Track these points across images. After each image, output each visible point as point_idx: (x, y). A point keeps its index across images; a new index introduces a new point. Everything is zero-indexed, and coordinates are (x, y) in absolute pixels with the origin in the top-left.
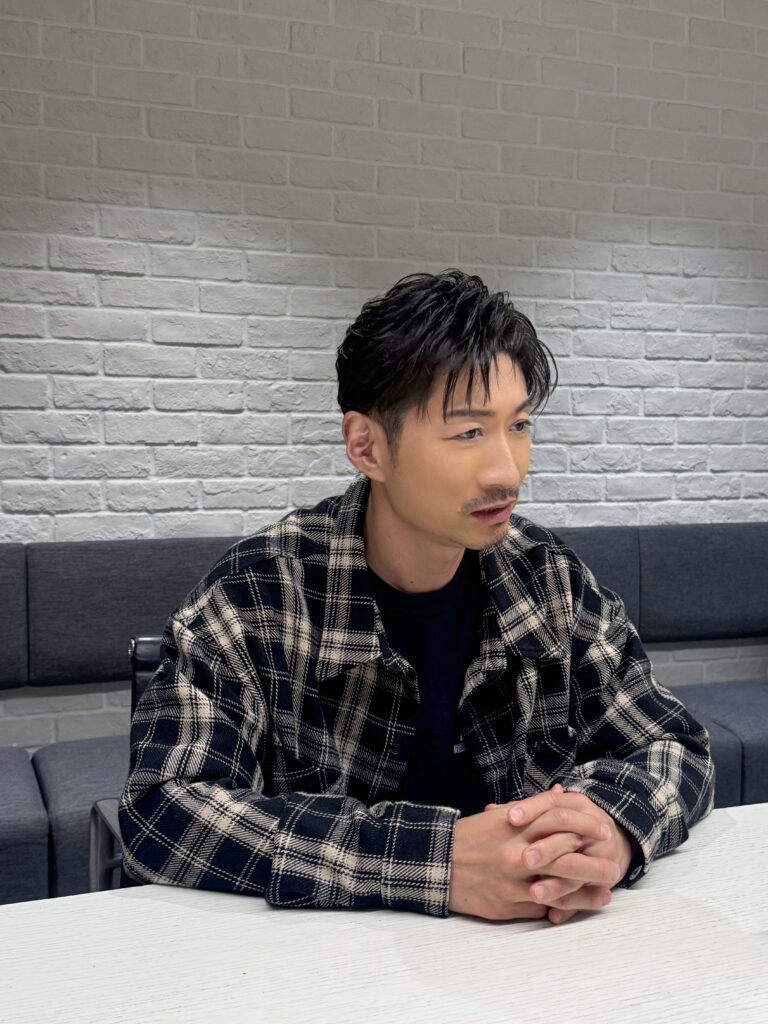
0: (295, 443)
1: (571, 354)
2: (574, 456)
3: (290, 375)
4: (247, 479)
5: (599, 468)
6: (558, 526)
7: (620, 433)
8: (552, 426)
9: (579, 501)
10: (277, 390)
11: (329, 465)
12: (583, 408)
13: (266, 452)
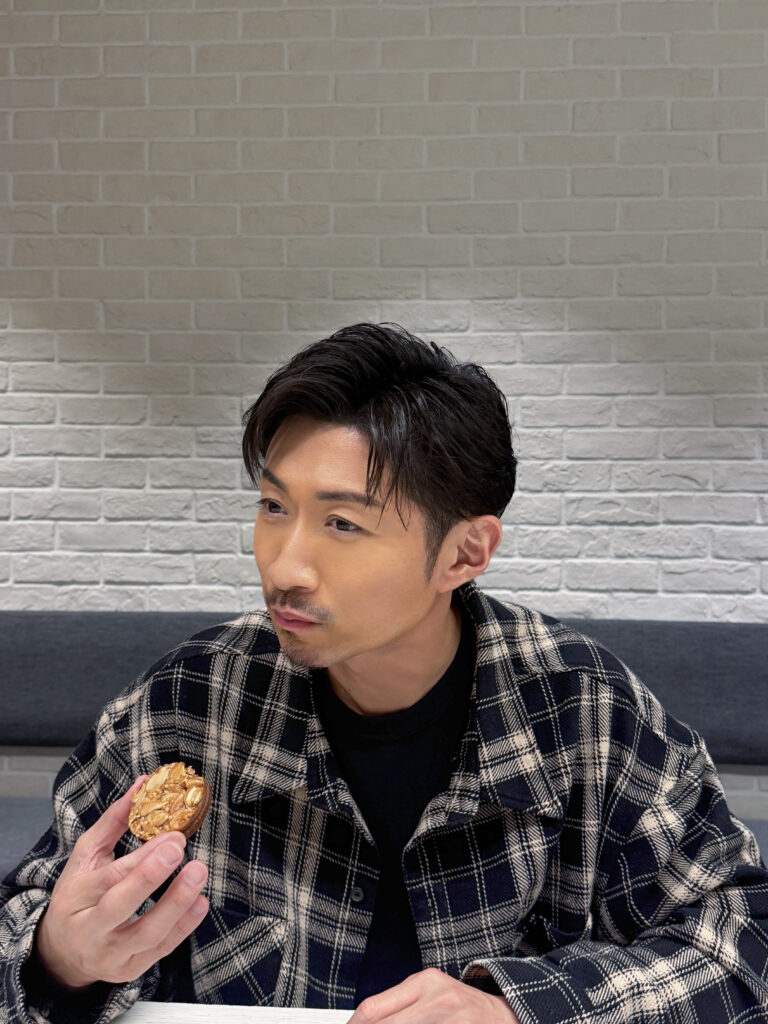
0: (569, 524)
3: (565, 454)
4: (517, 560)
10: (550, 470)
11: (606, 547)
13: (537, 532)
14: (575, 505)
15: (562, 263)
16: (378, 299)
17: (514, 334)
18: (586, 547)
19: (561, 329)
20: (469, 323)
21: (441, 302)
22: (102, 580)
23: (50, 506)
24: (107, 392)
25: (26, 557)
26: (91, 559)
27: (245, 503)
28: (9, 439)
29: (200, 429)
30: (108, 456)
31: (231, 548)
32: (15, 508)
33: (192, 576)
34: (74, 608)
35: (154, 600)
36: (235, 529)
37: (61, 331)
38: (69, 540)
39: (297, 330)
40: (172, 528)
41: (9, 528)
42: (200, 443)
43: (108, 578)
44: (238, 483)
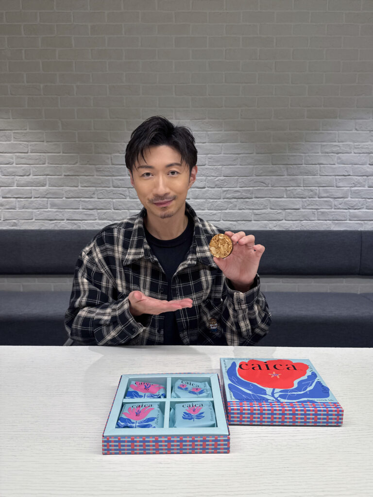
0: (224, 199)
1: (336, 163)
2: (336, 203)
3: (222, 175)
4: (207, 211)
5: (346, 208)
6: (328, 229)
7: (356, 194)
8: (326, 191)
9: (337, 220)
10: (218, 180)
11: (236, 206)
12: (340, 184)
13: (213, 202)
14: (225, 192)
15: (222, 107)
17: (205, 132)
18: (229, 206)
19: (221, 131)
22: (65, 219)
23: (46, 193)
24: (63, 153)
25: (38, 211)
26: (61, 212)
27: (114, 192)
28: (30, 170)
29: (97, 166)
30: (65, 176)
31: (110, 208)
32: (33, 194)
33: (97, 218)
34: (56, 228)
35: (84, 226)
36: (111, 202)
37: (46, 131)
38: (53, 205)
40: (89, 201)
41: (32, 201)
42: (97, 171)
43: (68, 218)
44: (111, 185)
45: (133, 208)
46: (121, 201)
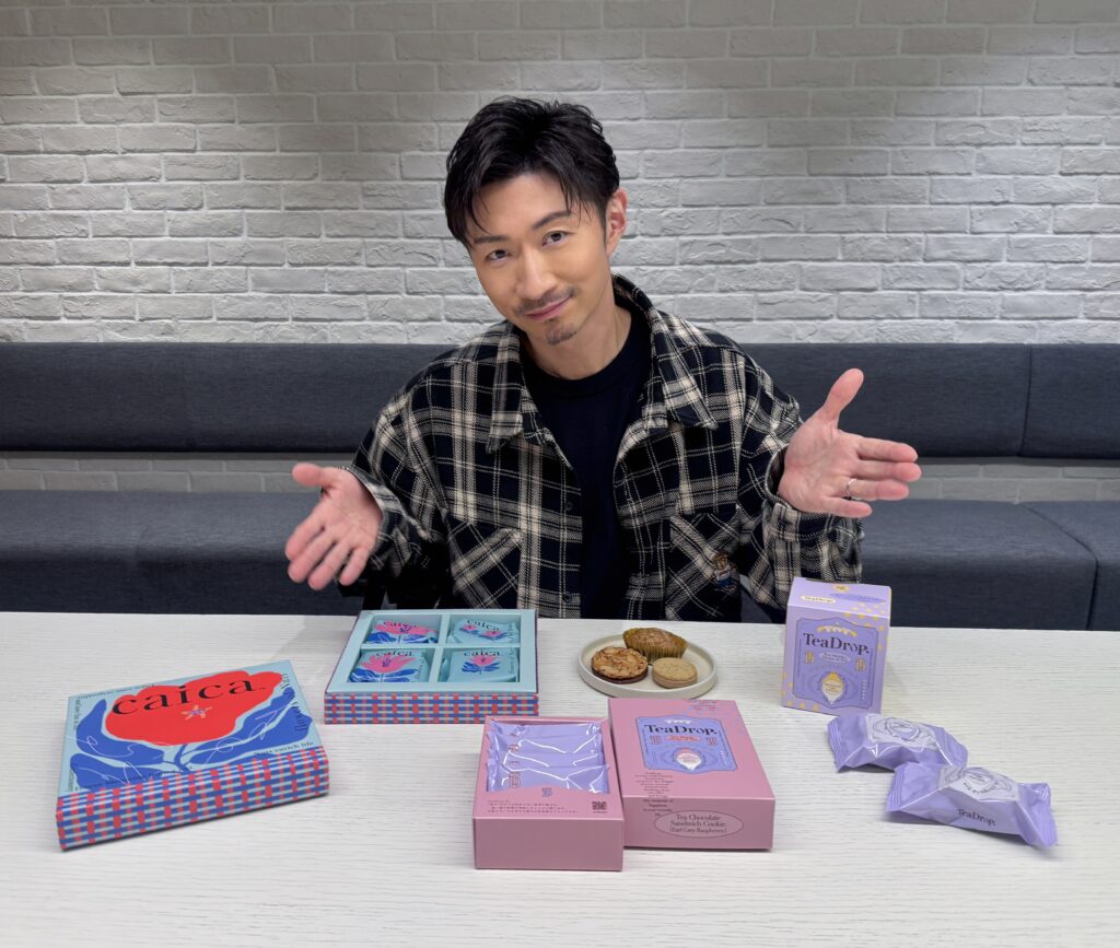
0: (682, 264)
1: (973, 171)
2: (968, 274)
3: (680, 202)
5: (995, 286)
6: (945, 341)
7: (1023, 251)
8: (946, 245)
9: (969, 318)
10: (668, 216)
11: (712, 282)
12: (983, 226)
13: (655, 272)
14: (687, 248)
15: (682, 26)
16: (519, 60)
17: (640, 92)
18: (695, 284)
19: (679, 87)
20: (599, 82)
21: (575, 62)
22: (290, 317)
23: (242, 254)
24: (282, 150)
25: (225, 298)
26: (280, 300)
27: (407, 250)
28: (201, 193)
29: (365, 184)
30: (287, 208)
31: (397, 289)
32: (212, 255)
33: (366, 314)
34: (269, 340)
35: (335, 334)
36: (401, 274)
37: (238, 95)
38: (260, 283)
39: (447, 90)
40: (347, 272)
41: (208, 273)
42: (366, 196)
43: (295, 315)
44: (400, 231)
45: (454, 290)
46: (424, 272)
